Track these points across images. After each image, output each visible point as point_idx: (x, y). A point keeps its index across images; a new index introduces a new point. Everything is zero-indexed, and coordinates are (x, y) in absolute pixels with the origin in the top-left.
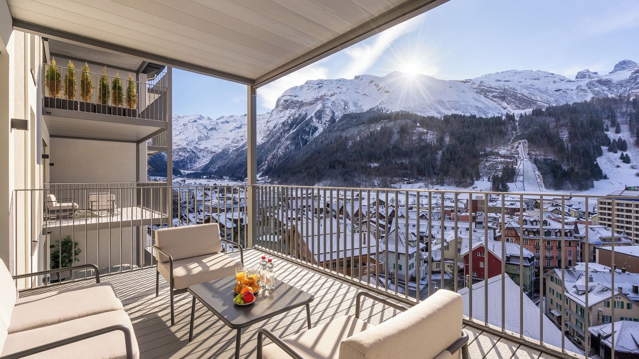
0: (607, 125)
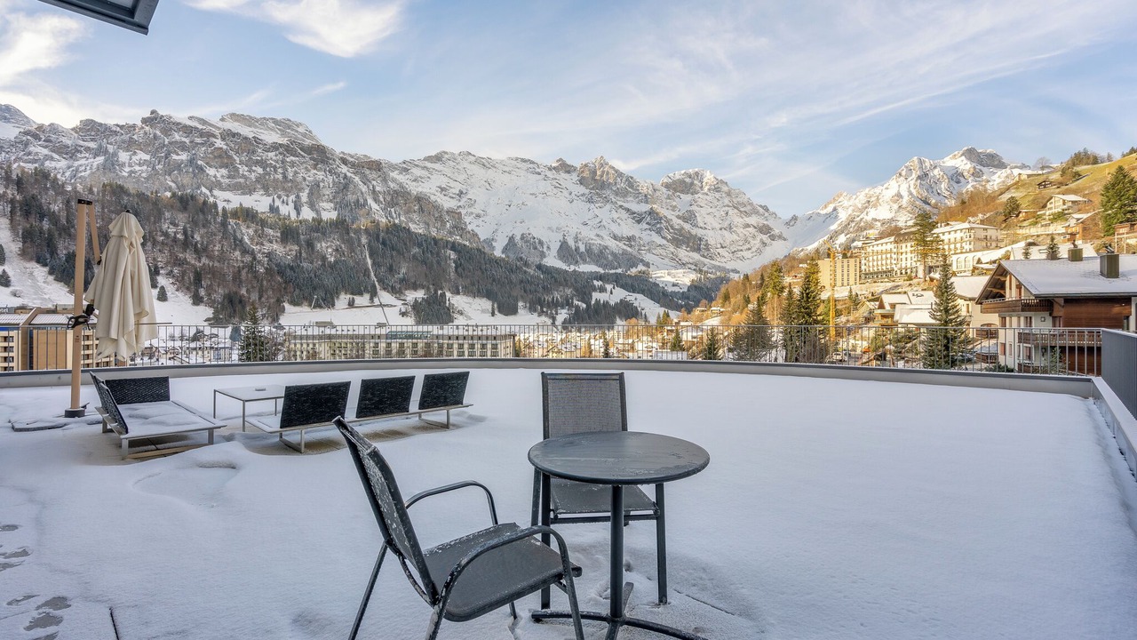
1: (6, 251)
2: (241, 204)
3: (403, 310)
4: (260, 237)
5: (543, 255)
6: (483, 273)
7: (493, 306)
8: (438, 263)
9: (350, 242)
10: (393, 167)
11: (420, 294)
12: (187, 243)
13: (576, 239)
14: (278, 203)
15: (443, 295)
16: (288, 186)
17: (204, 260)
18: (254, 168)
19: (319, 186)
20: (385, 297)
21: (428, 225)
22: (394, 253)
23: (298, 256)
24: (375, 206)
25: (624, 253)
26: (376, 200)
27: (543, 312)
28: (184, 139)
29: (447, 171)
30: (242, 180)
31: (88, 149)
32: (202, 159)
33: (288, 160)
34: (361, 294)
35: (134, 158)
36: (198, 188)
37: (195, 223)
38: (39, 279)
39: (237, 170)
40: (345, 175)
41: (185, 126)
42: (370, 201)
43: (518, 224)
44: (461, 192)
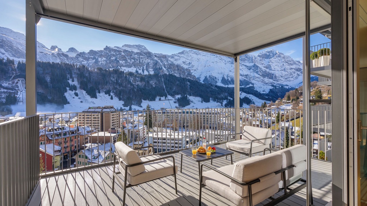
0: (68, 77)
1: (77, 87)
2: (128, 71)
3: (175, 101)
4: (135, 80)
5: (216, 82)
6: (198, 89)
7: (202, 99)
8: (185, 86)
9: (159, 81)
10: (169, 56)
11: (179, 96)
12: (117, 83)
13: (228, 76)
14: (138, 70)
15: (187, 96)
16: (141, 64)
17: (121, 88)
18: (131, 60)
19: (149, 64)
20: (169, 97)
21: (180, 74)
22: (172, 84)
23: (145, 86)
24: (164, 69)
25: (245, 80)
26: (165, 67)
27: (218, 101)
28: (114, 53)
29: (185, 56)
30: (128, 64)
31: (91, 58)
32: (119, 58)
33: (140, 57)
34: (162, 96)
35: (102, 60)
36: (118, 67)
37: (119, 77)
38: (84, 94)
39: (127, 61)
40: (156, 60)
41: (114, 49)
42: (163, 68)
43: (208, 72)
44: (190, 63)
